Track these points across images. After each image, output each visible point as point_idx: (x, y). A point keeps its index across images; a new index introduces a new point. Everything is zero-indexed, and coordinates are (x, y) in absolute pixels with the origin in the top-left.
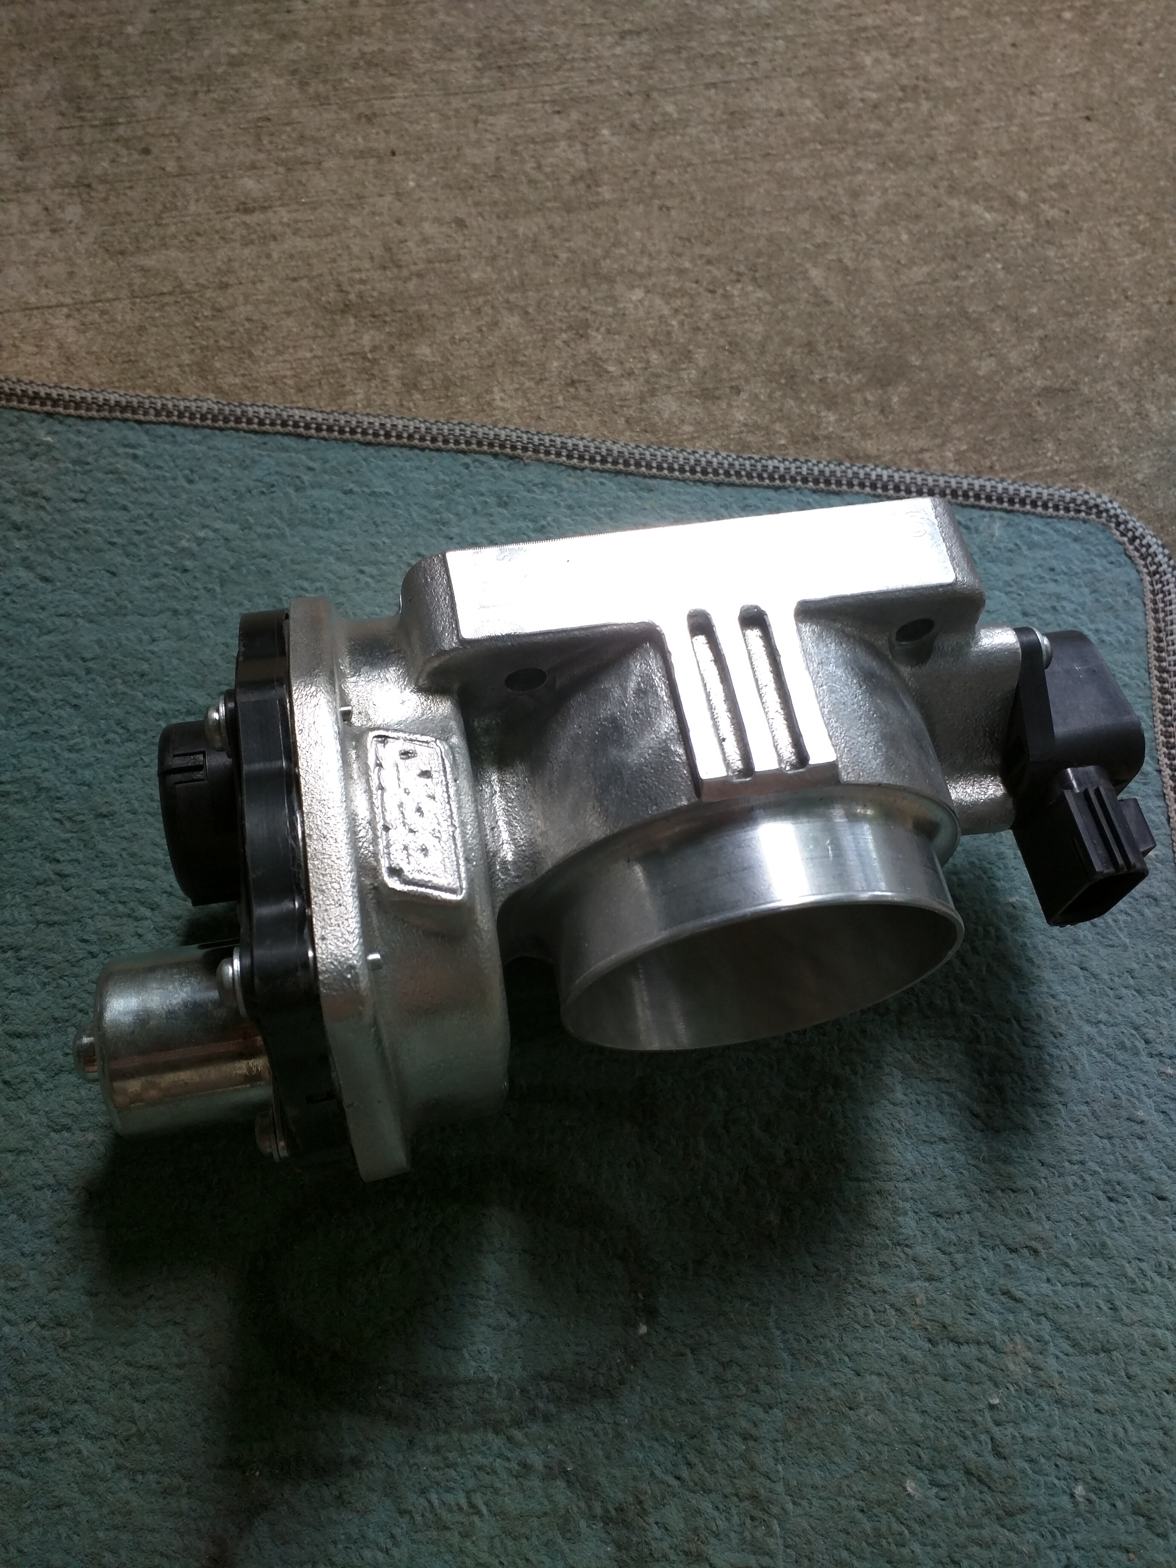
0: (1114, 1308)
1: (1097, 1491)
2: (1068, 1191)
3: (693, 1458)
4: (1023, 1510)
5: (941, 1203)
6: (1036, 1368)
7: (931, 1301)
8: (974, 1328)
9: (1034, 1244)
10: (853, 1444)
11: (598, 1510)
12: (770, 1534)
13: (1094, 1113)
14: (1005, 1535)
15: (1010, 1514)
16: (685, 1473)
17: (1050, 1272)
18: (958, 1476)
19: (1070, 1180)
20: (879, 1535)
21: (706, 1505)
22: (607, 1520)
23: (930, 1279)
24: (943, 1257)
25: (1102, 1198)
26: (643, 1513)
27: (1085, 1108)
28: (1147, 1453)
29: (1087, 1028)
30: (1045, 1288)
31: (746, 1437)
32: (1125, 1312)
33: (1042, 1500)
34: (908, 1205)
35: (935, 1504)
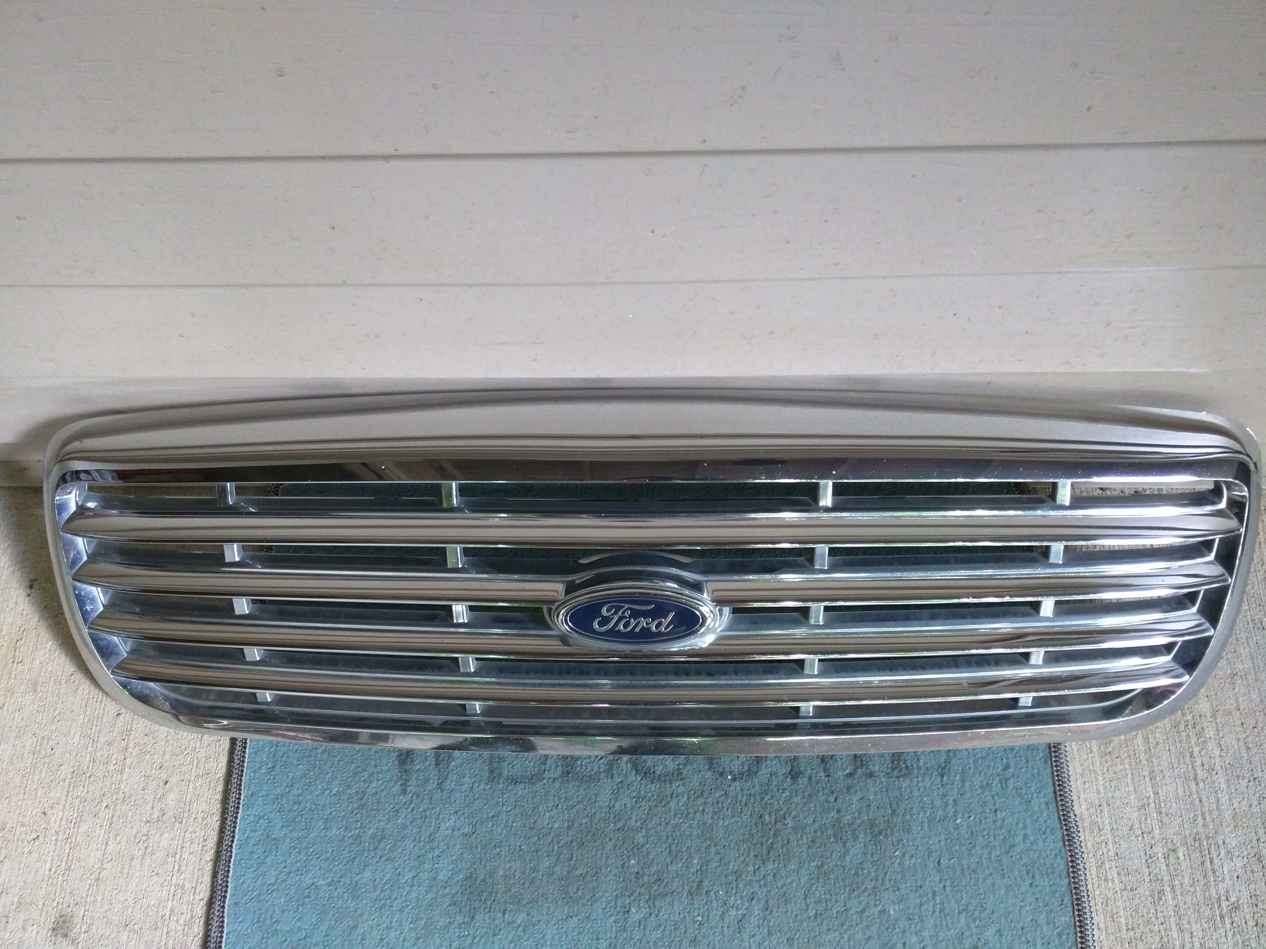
0: (753, 936)
1: (700, 924)
2: (788, 924)
3: (696, 794)
4: (692, 899)
5: (778, 877)
6: (732, 907)
7: (748, 872)
8: (741, 886)
9: (769, 910)
10: (705, 845)
11: (681, 767)
12: (679, 819)
13: (816, 936)
14: (685, 892)
15: (691, 895)
16: (692, 792)
17: (761, 915)
18: (699, 879)
19: (792, 925)
20: (682, 852)
21: (685, 799)
22: (679, 769)
23: (754, 872)
24: (761, 877)
25: (788, 936)
26: (682, 779)
27: (817, 933)
28: (712, 942)
29: (846, 937)
30: (756, 913)
31: (703, 810)
32: (752, 940)
33: (696, 906)
34: (776, 865)
35: (691, 871)
